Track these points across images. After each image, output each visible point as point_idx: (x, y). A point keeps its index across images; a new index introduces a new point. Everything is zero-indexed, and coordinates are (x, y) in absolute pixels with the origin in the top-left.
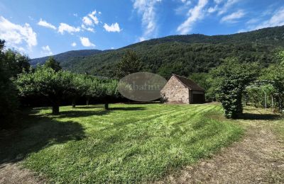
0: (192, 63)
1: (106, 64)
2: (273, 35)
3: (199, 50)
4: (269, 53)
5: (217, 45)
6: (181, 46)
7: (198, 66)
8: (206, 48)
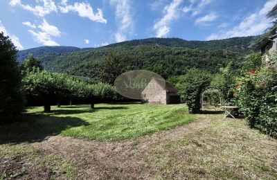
0: (171, 66)
1: (85, 63)
2: (240, 44)
3: (178, 54)
4: (236, 60)
5: (194, 50)
6: (161, 48)
7: (176, 70)
8: (184, 53)
